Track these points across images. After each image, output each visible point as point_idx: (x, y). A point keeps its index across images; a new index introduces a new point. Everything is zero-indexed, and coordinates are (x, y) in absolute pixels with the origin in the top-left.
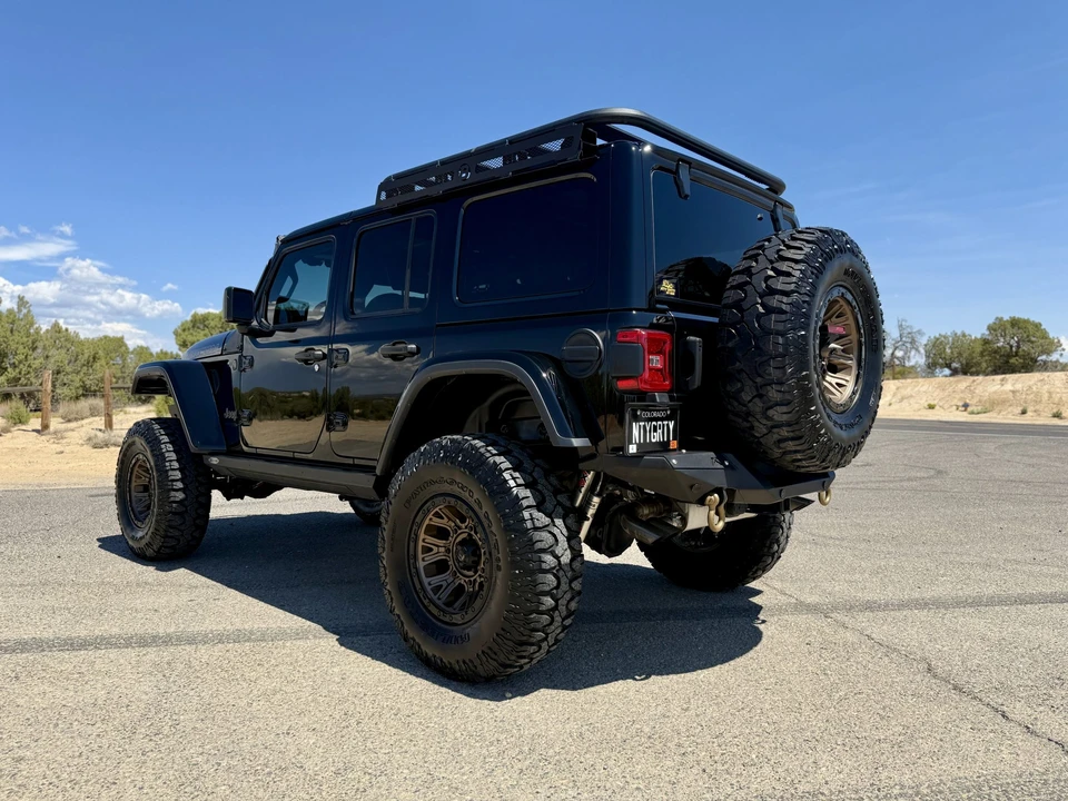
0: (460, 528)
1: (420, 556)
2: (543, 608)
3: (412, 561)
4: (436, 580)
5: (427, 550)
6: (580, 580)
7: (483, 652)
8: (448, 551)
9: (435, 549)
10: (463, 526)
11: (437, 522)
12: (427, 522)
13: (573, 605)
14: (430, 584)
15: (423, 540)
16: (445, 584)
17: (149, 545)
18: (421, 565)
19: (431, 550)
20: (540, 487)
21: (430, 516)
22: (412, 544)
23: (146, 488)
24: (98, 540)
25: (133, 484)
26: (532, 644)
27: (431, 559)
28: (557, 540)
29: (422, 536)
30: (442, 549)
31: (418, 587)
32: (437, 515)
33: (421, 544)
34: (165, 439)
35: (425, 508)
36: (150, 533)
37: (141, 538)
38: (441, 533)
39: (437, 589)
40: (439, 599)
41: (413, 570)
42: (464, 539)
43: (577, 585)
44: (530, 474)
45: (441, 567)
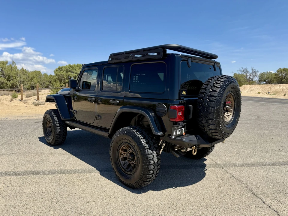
0: (130, 150)
1: (120, 156)
2: (150, 173)
3: (118, 157)
4: (124, 162)
5: (121, 154)
6: (160, 166)
7: (135, 182)
8: (127, 155)
9: (124, 154)
10: (131, 149)
11: (124, 148)
12: (122, 148)
13: (158, 172)
14: (122, 163)
15: (121, 152)
16: (126, 163)
17: (52, 142)
18: (120, 158)
19: (123, 154)
20: (150, 143)
21: (122, 147)
22: (118, 153)
23: (50, 127)
24: (39, 138)
25: (47, 126)
26: (148, 181)
27: (123, 156)
28: (154, 157)
29: (120, 151)
30: (125, 154)
31: (120, 164)
32: (124, 146)
33: (120, 153)
34: (55, 116)
35: (121, 145)
36: (52, 139)
37: (50, 140)
38: (125, 151)
39: (124, 164)
40: (125, 167)
41: (118, 159)
42: (131, 153)
43: (159, 167)
44: (148, 140)
45: (125, 159)
